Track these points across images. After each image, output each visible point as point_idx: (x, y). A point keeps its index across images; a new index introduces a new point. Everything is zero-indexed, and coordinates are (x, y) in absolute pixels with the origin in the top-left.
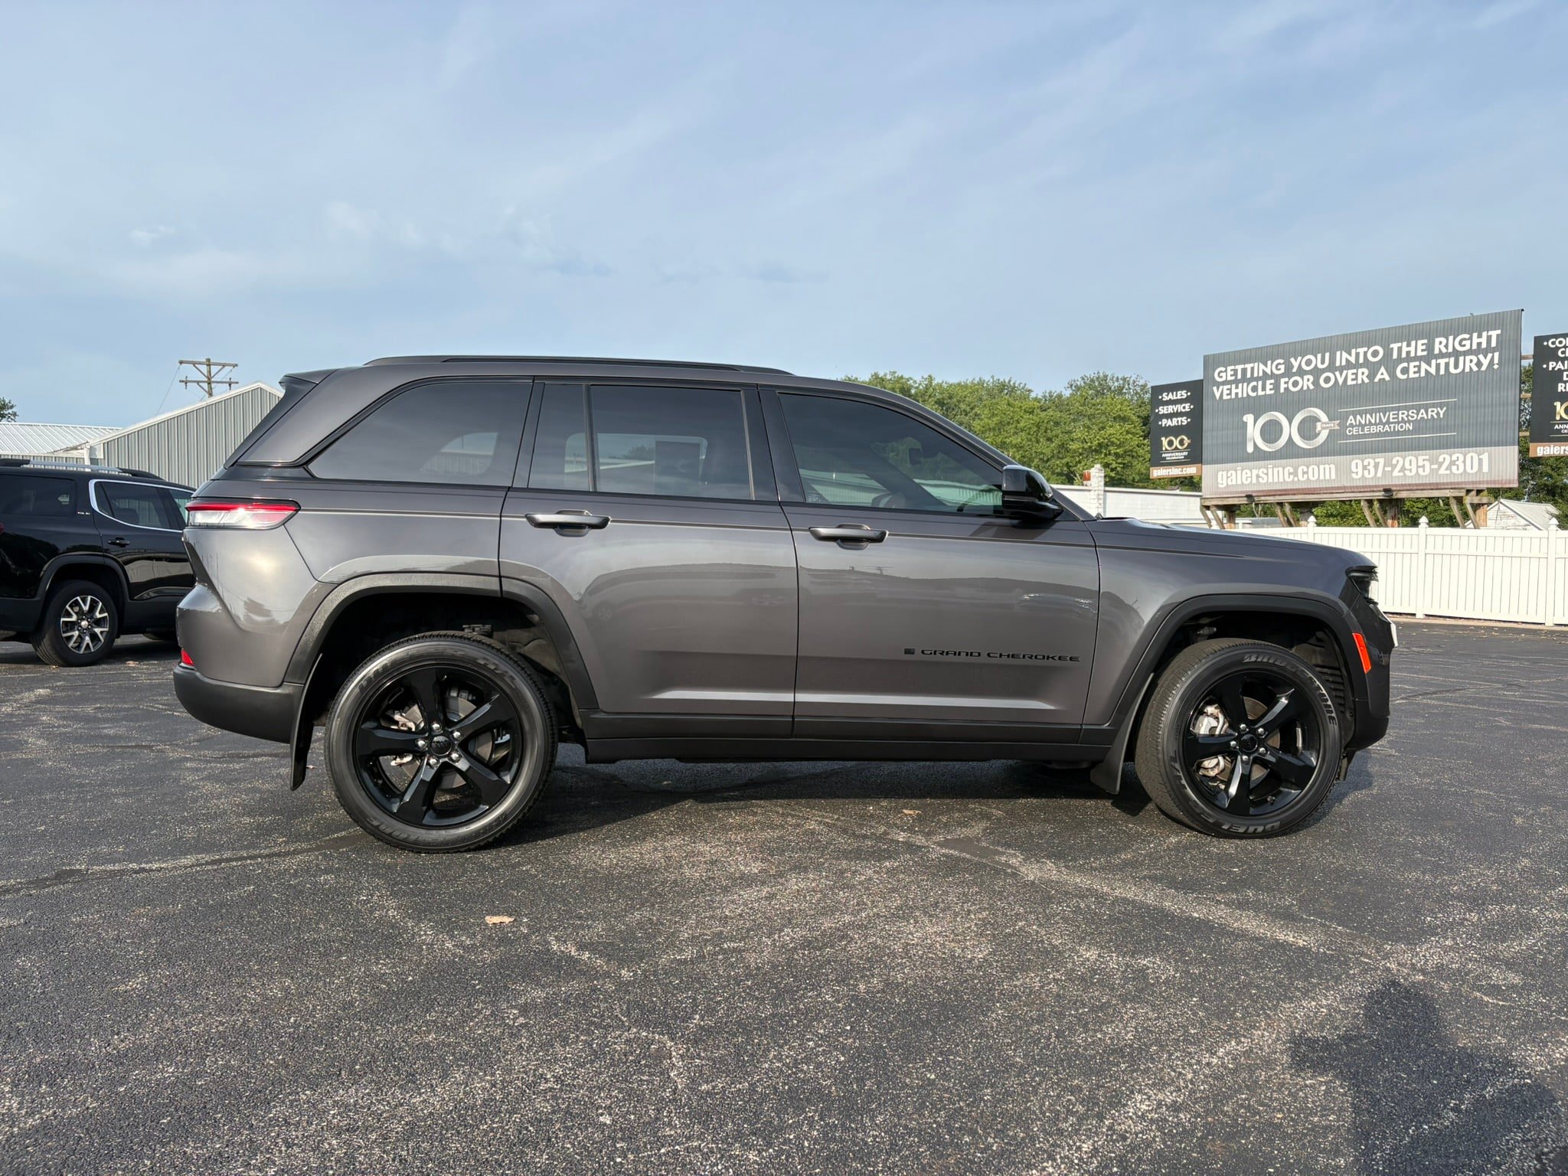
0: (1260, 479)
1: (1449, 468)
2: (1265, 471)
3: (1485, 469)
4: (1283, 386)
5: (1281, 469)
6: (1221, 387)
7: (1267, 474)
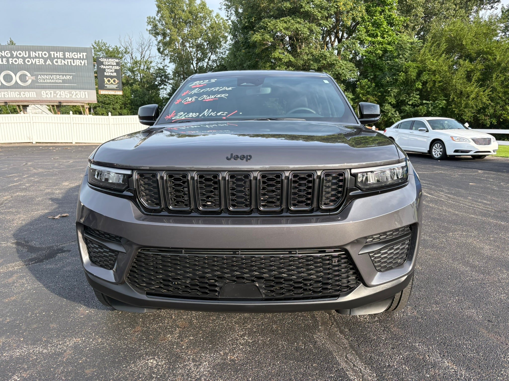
0: (5, 96)
1: (75, 96)
2: (7, 93)
4: (10, 62)
5: (14, 93)
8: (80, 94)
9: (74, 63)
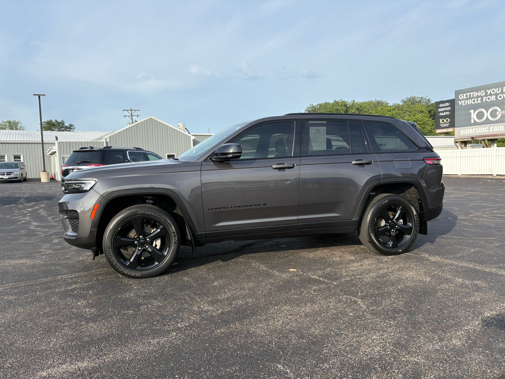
0: (476, 132)
2: (478, 129)
4: (484, 100)
5: (484, 128)
6: (461, 101)
7: (479, 130)
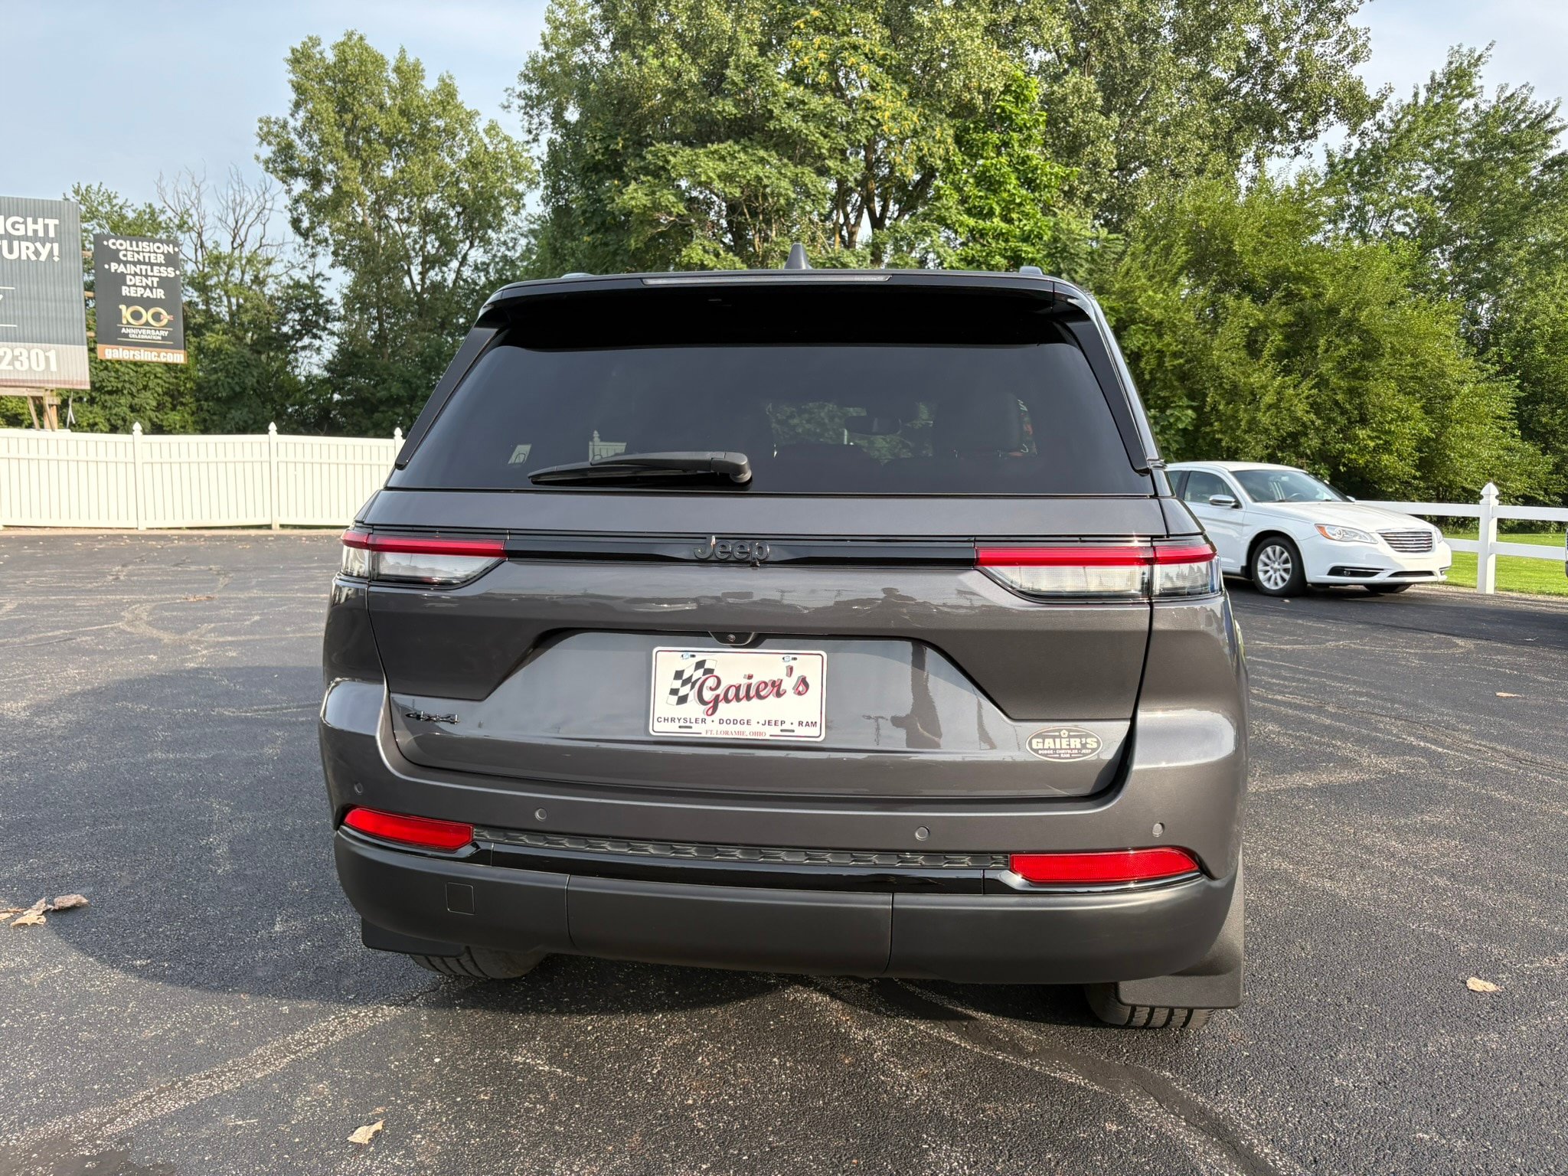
1: (11, 363)
3: (53, 367)
8: (29, 358)
9: (11, 251)
